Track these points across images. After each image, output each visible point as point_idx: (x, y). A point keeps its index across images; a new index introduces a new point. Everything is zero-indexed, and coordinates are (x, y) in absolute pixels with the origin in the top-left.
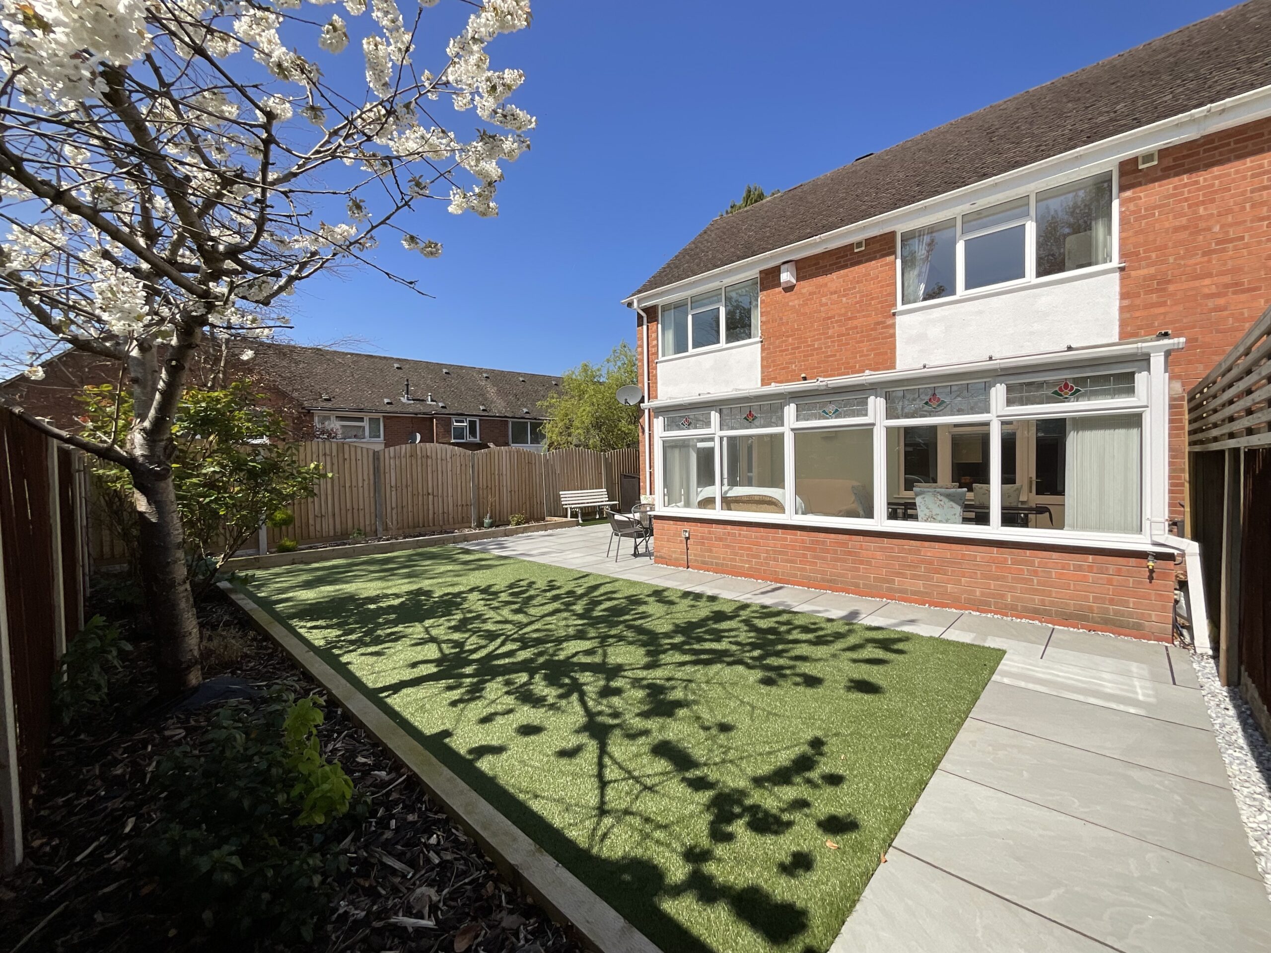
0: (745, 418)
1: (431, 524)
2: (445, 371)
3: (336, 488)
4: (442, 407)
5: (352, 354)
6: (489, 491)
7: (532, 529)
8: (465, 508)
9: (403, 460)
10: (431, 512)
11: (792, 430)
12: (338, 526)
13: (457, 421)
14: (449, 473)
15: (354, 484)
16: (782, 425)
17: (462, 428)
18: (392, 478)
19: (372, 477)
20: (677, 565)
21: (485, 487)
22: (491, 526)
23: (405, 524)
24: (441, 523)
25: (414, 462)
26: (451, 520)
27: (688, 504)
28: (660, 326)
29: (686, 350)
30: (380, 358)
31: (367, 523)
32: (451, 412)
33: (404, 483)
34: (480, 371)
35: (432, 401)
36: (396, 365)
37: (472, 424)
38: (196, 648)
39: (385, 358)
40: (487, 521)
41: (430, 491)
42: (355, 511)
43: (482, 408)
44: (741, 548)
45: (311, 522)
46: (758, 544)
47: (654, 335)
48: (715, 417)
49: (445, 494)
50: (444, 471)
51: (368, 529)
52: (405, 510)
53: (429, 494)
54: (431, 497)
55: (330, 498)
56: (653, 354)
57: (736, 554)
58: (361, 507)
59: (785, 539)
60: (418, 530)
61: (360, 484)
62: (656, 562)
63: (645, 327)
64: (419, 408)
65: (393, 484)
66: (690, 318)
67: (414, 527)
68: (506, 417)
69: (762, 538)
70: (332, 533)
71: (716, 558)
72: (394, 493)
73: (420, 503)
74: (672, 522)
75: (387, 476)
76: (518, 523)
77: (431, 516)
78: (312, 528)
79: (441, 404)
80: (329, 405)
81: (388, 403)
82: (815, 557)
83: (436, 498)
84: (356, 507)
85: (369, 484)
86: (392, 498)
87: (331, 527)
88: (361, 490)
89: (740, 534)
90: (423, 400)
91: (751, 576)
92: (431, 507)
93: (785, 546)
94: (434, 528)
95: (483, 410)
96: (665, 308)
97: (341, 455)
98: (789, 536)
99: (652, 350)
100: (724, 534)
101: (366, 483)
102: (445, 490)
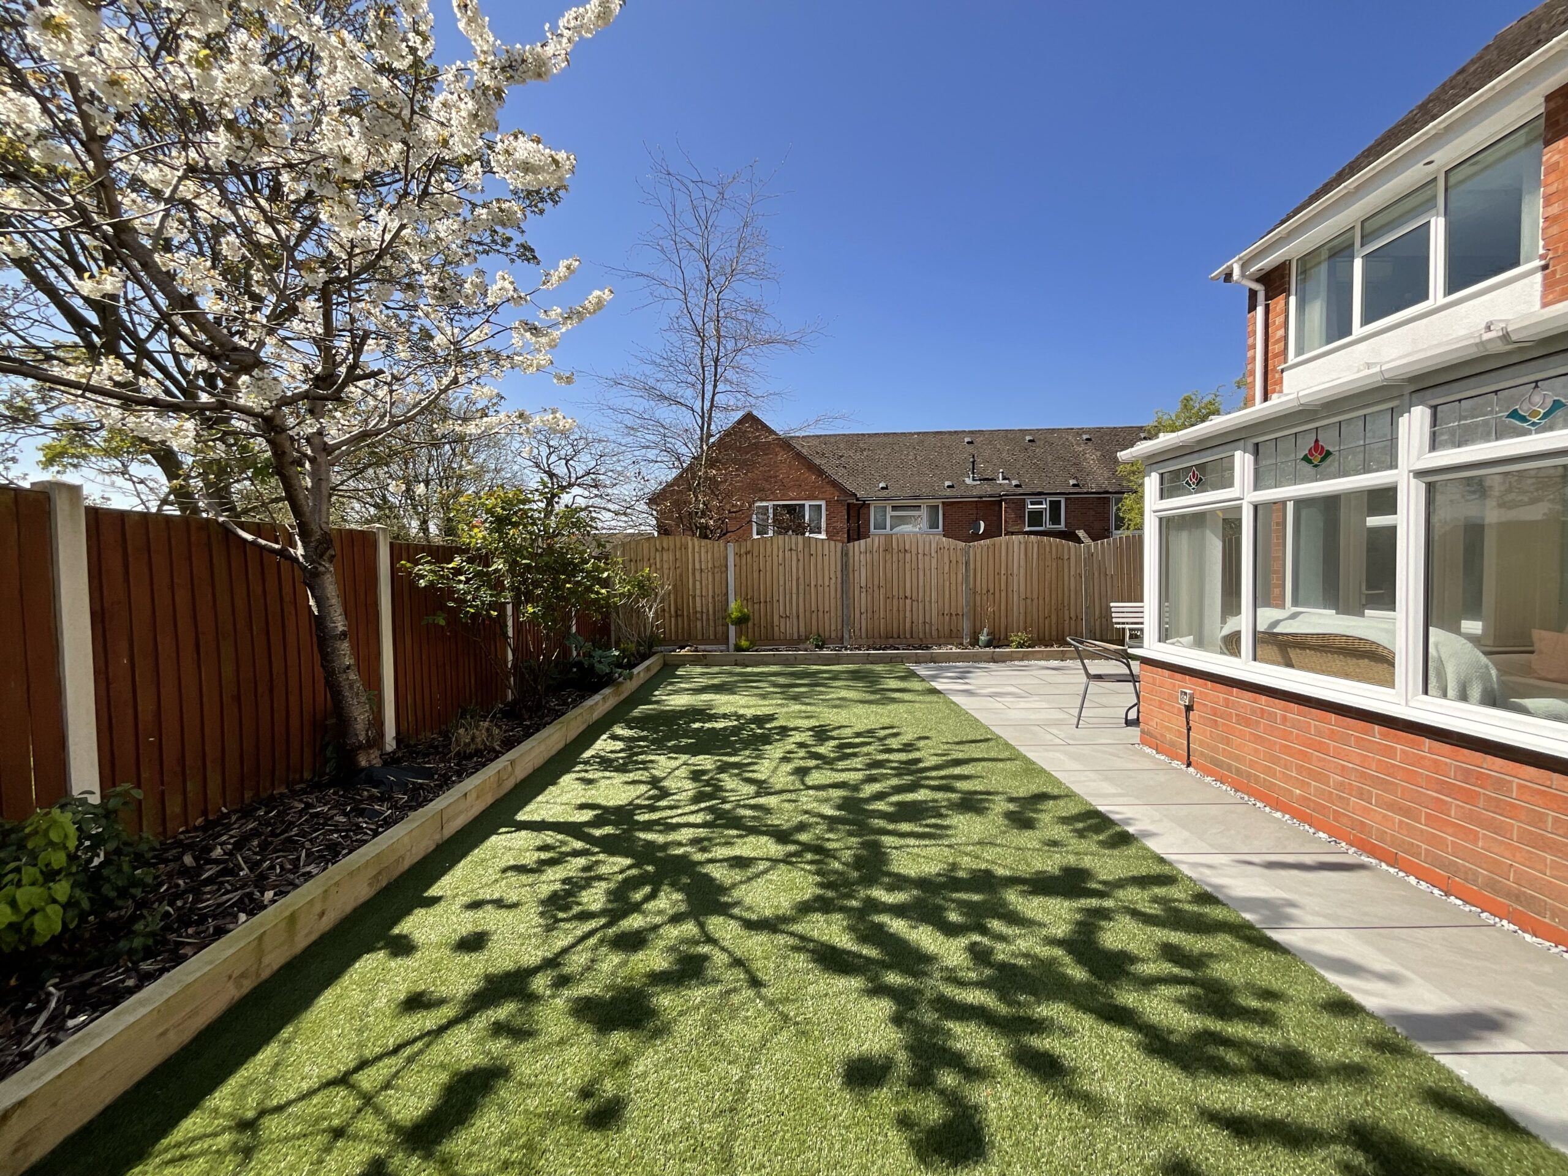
0: (1305, 459)
1: (908, 636)
2: (1028, 438)
3: (801, 587)
4: (1016, 486)
5: (918, 434)
6: (991, 597)
7: (1040, 656)
8: (954, 617)
9: (876, 555)
10: (908, 620)
11: (1419, 474)
12: (802, 629)
13: (1032, 503)
14: (934, 572)
15: (820, 582)
16: (1393, 465)
17: (1040, 513)
18: (862, 576)
19: (839, 576)
20: (1173, 756)
21: (984, 591)
22: (988, 644)
23: (876, 635)
24: (921, 635)
25: (888, 557)
26: (934, 633)
27: (1200, 643)
28: (1293, 300)
29: (1349, 332)
30: (950, 433)
31: (833, 628)
32: (1028, 491)
33: (876, 583)
34: (1080, 432)
35: (1004, 479)
36: (967, 440)
37: (1055, 507)
38: (363, 733)
39: (955, 432)
40: (983, 638)
41: (908, 594)
42: (821, 614)
43: (1072, 482)
44: (1286, 750)
45: (776, 622)
46: (1321, 748)
47: (1279, 320)
48: (1243, 462)
49: (927, 599)
50: (927, 568)
51: (833, 635)
52: (876, 616)
53: (906, 597)
54: (908, 601)
55: (794, 596)
56: (1276, 356)
57: (1275, 760)
58: (827, 609)
59: (1390, 752)
60: (891, 641)
61: (827, 583)
62: (1143, 742)
63: (1260, 310)
64: (988, 489)
65: (863, 584)
66: (1358, 264)
67: (887, 638)
68: (1107, 492)
69: (1332, 735)
70: (796, 636)
71: (1237, 758)
72: (863, 595)
73: (895, 609)
74: (1166, 673)
75: (856, 574)
76: (1020, 645)
77: (908, 625)
78: (776, 629)
79: (1014, 482)
80: (885, 493)
81: (949, 487)
82: (1471, 817)
83: (915, 604)
84: (821, 609)
85: (836, 583)
86: (862, 601)
87: (795, 629)
88: (827, 589)
89: (1284, 718)
90: (992, 480)
91: (1303, 818)
92: (908, 614)
93: (1390, 770)
94: (911, 641)
95: (1074, 485)
96: (1307, 262)
97: (806, 550)
98: (1401, 745)
99: (1275, 348)
100: (1253, 711)
101: (833, 581)
102: (928, 593)
